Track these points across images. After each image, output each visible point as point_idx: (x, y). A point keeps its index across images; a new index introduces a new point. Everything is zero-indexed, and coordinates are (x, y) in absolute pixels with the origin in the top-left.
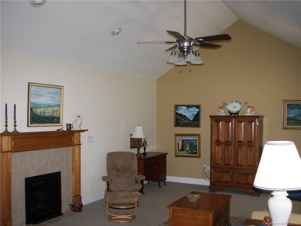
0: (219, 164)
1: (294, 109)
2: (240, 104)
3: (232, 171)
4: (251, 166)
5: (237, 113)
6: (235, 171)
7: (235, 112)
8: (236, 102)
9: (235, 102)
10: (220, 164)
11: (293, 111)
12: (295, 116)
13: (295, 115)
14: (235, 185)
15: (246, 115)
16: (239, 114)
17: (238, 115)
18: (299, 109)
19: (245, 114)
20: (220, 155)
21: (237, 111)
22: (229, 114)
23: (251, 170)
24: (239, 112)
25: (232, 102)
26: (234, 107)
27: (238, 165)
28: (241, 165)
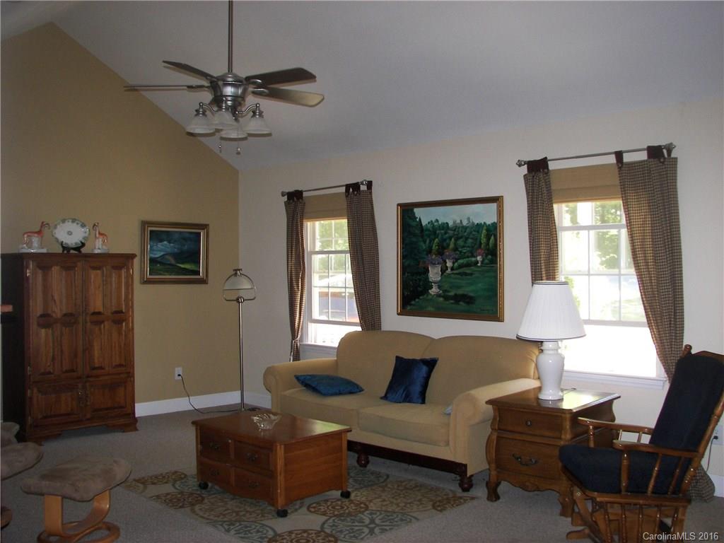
0: (49, 373)
1: (161, 241)
2: (83, 226)
3: (80, 385)
4: (121, 365)
5: (78, 249)
6: (88, 384)
7: (74, 246)
8: (74, 221)
9: (70, 221)
10: (52, 371)
11: (160, 245)
12: (163, 255)
13: (162, 253)
14: (88, 416)
15: (97, 251)
16: (84, 250)
17: (80, 252)
18: (170, 242)
19: (93, 250)
20: (51, 351)
21: (76, 244)
22: (60, 250)
23: (119, 374)
24: (83, 245)
25: (64, 221)
26: (70, 234)
27: (94, 369)
28: (101, 368)
